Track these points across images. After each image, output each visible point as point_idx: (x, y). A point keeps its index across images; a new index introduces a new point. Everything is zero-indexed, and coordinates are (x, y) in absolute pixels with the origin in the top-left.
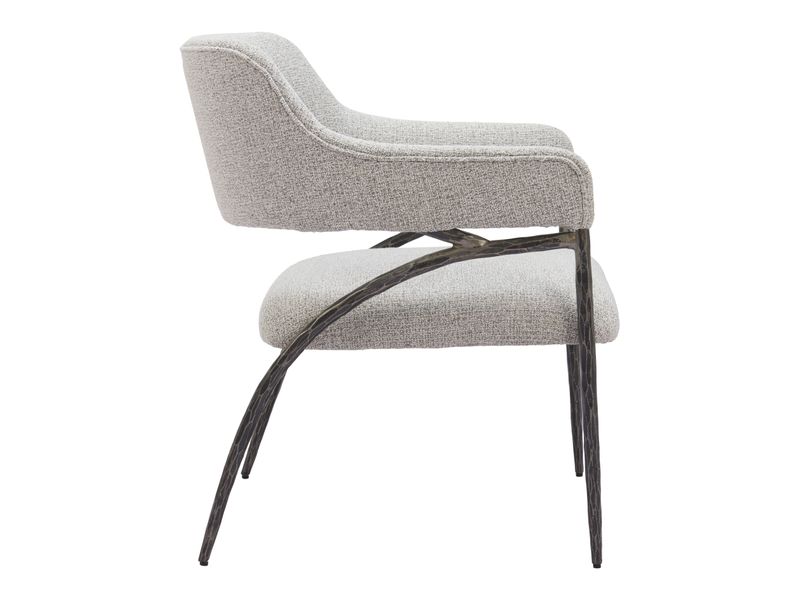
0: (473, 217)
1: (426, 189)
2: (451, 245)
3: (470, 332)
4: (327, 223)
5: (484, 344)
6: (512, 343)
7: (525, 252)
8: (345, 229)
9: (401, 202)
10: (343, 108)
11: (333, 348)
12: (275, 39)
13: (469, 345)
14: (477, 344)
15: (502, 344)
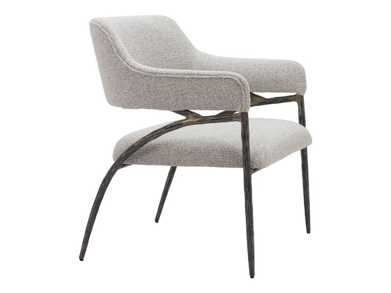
0: (193, 104)
1: (172, 90)
2: (185, 118)
3: (196, 160)
4: (132, 105)
5: (203, 166)
6: (215, 166)
7: (217, 122)
8: (139, 108)
9: (161, 96)
10: (196, 51)
11: (137, 164)
12: (163, 18)
13: (197, 166)
14: (200, 166)
15: (211, 166)
